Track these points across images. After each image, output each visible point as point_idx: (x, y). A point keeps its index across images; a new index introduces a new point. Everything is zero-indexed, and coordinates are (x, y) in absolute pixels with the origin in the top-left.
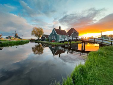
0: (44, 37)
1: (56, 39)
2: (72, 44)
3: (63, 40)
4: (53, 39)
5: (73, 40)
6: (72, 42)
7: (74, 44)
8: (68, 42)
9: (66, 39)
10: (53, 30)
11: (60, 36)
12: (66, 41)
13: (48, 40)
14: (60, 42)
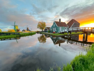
0: (47, 29)
1: (56, 31)
2: (72, 35)
3: (63, 31)
4: (54, 30)
5: (73, 31)
6: (72, 33)
7: (74, 35)
8: (68, 33)
9: (66, 30)
10: (54, 23)
11: (60, 28)
12: (66, 32)
13: (50, 32)
14: (60, 33)
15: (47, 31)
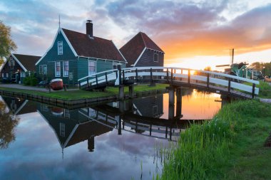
0: (18, 66)
1: (71, 77)
3: (102, 80)
4: (58, 74)
6: (139, 88)
8: (119, 87)
9: (112, 77)
10: (59, 37)
11: (92, 64)
12: (111, 84)
13: (36, 80)
14: (89, 88)
15: (23, 75)
